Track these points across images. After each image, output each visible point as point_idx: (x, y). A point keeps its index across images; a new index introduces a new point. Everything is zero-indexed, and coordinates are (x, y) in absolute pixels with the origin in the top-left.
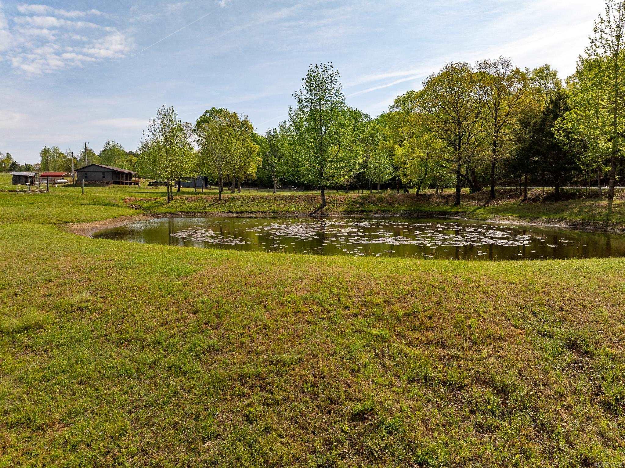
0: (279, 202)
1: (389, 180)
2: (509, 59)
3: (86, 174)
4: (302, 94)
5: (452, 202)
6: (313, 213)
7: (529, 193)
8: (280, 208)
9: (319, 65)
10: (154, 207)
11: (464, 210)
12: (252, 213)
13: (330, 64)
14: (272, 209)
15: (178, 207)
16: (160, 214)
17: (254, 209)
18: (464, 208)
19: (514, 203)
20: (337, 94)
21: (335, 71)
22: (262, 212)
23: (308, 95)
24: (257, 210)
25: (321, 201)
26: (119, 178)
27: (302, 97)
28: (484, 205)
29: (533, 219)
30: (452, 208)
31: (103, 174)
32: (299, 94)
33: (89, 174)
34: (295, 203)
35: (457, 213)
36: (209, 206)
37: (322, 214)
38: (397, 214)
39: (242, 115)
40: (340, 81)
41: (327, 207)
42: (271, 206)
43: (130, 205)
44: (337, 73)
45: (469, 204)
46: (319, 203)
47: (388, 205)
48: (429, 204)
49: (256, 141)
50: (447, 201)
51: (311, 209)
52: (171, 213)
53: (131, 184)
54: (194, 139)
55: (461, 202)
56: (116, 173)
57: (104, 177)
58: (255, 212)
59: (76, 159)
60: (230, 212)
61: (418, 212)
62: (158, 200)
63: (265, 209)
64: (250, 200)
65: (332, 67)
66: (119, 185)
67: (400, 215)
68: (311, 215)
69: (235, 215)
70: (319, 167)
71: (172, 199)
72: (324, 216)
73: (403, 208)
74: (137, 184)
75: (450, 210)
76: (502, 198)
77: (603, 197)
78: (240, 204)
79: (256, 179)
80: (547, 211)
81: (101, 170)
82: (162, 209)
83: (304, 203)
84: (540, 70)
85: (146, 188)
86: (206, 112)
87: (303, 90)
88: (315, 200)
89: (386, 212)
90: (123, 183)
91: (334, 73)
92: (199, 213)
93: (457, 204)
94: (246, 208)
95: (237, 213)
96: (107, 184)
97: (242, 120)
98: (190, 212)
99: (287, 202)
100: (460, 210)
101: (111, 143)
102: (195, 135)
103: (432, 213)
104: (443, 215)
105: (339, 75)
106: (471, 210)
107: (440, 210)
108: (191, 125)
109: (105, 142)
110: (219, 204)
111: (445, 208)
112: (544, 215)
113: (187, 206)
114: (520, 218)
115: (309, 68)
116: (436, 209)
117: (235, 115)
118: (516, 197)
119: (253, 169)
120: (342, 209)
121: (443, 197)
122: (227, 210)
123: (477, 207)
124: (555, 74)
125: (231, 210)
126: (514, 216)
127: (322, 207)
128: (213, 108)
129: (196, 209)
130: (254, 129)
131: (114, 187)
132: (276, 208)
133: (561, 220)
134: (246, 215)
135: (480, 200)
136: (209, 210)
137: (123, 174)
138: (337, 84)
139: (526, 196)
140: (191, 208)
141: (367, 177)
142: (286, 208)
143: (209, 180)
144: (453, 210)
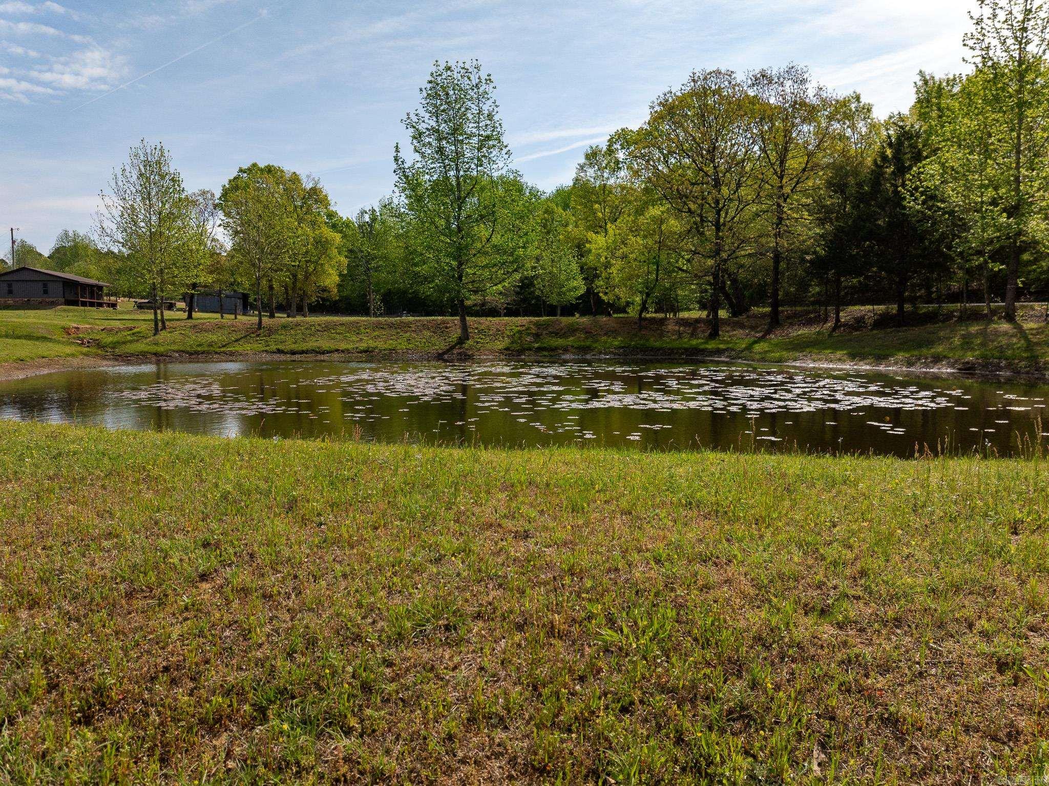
0: (376, 333)
1: (577, 299)
2: (805, 69)
3: (10, 286)
4: (420, 119)
5: (703, 332)
6: (444, 353)
7: (841, 314)
8: (380, 344)
9: (452, 64)
10: (124, 343)
11: (730, 346)
12: (323, 353)
13: (475, 63)
14: (363, 346)
15: (174, 343)
16: (132, 355)
17: (326, 344)
18: (728, 342)
19: (819, 333)
20: (488, 122)
21: (484, 77)
22: (343, 351)
23: (433, 123)
24: (333, 347)
25: (459, 331)
26: (77, 294)
27: (422, 127)
28: (763, 337)
29: (880, 358)
30: (706, 343)
31: (45, 286)
32: (415, 119)
33: (15, 287)
34: (408, 334)
35: (719, 352)
36: (237, 340)
37: (460, 354)
38: (605, 354)
39: (308, 176)
40: (493, 95)
41: (470, 342)
42: (361, 340)
43: (78, 338)
44: (489, 81)
45: (734, 335)
46: (456, 334)
47: (587, 338)
48: (661, 336)
49: (334, 226)
50: (695, 329)
51: (440, 345)
52: (155, 354)
53: (100, 305)
54: (219, 222)
55: (720, 333)
56: (69, 284)
57: (46, 292)
58: (328, 352)
59: (6, 263)
60: (279, 351)
61: (645, 350)
62: (136, 330)
63: (350, 346)
64: (319, 328)
65: (477, 68)
66: (76, 308)
67: (612, 357)
68: (440, 357)
69: (288, 357)
70: (454, 263)
71: (164, 328)
72: (466, 357)
73: (616, 343)
74: (114, 305)
75: (702, 347)
76: (791, 324)
77: (996, 318)
78: (300, 336)
79: (337, 298)
80: (901, 344)
81: (44, 278)
82: (141, 347)
83: (427, 333)
84: (844, 102)
85: (128, 312)
86: (241, 170)
87: (422, 112)
88: (447, 328)
89: (585, 349)
90: (84, 304)
91: (484, 81)
92: (216, 353)
93: (714, 335)
94: (311, 344)
95: (293, 353)
96: (52, 305)
97: (309, 186)
98: (197, 353)
99: (394, 332)
100: (722, 346)
101: (71, 234)
102: (221, 214)
103: (672, 351)
104: (692, 355)
105: (492, 85)
106: (744, 346)
107: (686, 346)
108: (213, 195)
109: (59, 231)
110: (258, 336)
111: (694, 342)
112: (900, 350)
113: (193, 340)
114: (853, 356)
115: (434, 69)
116: (676, 344)
117: (295, 179)
118: (819, 322)
119: (331, 279)
120: (500, 345)
121: (685, 322)
122: (274, 347)
123: (752, 339)
124: (869, 110)
125: (280, 347)
126: (839, 354)
127: (461, 341)
128: (254, 165)
129: (210, 345)
130: (332, 203)
131: (65, 310)
132: (372, 344)
133: (937, 359)
134: (311, 357)
135: (753, 328)
136: (238, 348)
137: (84, 286)
138: (489, 103)
139: (838, 319)
140: (200, 345)
141: (537, 293)
142: (391, 344)
143: (251, 300)
144: (709, 347)
